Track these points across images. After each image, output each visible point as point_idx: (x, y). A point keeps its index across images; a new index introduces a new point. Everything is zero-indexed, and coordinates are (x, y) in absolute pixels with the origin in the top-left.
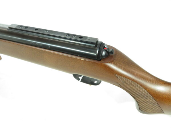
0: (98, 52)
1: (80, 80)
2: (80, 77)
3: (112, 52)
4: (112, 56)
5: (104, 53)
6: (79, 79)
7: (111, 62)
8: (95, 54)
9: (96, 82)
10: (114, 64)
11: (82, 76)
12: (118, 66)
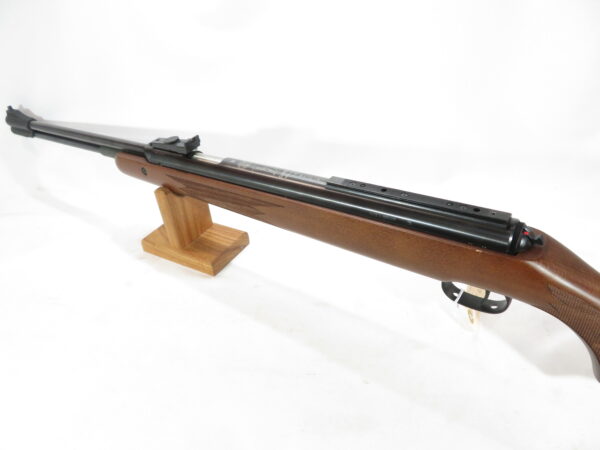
0: (511, 239)
1: (457, 300)
2: (455, 294)
3: (540, 241)
4: (540, 250)
5: (523, 242)
6: (454, 298)
7: (538, 260)
8: (506, 243)
9: (494, 307)
10: (545, 265)
11: (461, 293)
12: (551, 269)
